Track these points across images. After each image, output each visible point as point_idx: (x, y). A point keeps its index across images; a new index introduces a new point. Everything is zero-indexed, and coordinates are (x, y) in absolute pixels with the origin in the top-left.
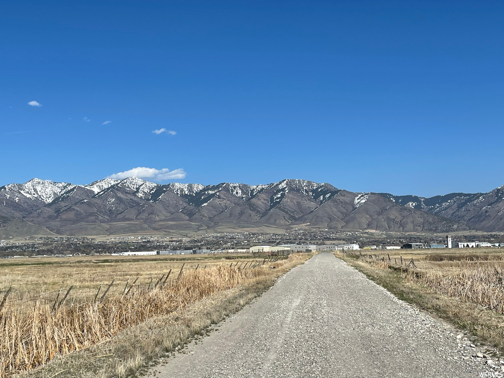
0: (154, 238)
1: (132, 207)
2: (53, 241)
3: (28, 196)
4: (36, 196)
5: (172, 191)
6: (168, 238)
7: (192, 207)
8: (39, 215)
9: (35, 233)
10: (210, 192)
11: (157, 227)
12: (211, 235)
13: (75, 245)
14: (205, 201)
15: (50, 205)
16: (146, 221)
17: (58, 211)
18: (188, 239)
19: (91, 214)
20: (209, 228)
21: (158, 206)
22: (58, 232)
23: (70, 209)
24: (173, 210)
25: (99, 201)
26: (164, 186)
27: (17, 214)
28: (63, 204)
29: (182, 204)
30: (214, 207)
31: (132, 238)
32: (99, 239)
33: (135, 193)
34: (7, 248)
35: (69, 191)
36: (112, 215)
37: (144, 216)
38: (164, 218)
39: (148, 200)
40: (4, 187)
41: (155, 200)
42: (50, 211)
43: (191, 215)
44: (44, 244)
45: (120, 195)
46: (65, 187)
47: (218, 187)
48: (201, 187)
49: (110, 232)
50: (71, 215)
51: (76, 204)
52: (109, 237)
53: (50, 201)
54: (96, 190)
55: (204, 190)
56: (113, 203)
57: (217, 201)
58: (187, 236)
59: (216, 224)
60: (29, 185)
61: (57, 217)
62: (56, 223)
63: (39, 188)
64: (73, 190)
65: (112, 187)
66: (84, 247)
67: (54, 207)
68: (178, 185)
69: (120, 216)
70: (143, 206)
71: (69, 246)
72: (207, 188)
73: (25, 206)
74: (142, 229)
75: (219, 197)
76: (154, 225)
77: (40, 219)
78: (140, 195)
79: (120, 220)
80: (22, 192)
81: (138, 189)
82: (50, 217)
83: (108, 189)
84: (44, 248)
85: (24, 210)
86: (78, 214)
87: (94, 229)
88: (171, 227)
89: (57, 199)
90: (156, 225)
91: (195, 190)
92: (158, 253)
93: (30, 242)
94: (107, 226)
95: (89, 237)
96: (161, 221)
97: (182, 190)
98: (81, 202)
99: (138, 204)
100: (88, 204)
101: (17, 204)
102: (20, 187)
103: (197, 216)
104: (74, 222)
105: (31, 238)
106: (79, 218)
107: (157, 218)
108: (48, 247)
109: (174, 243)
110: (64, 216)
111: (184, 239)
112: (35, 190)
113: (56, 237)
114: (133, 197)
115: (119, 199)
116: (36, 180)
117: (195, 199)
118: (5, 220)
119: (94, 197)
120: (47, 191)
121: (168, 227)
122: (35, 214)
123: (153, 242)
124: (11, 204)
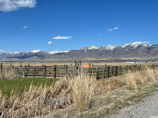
1: (132, 51)
2: (112, 59)
3: (108, 49)
5: (143, 46)
6: (141, 59)
7: (148, 51)
8: (110, 53)
9: (108, 57)
10: (154, 47)
11: (138, 56)
12: (153, 58)
13: (117, 60)
14: (152, 49)
15: (112, 51)
16: (136, 54)
17: (114, 52)
18: (147, 59)
19: (122, 53)
20: (153, 56)
21: (139, 51)
22: (114, 57)
23: (117, 52)
24: (143, 52)
25: (124, 50)
26: (141, 45)
27: (105, 53)
28: (115, 50)
29: (146, 50)
30: (155, 50)
31: (131, 59)
32: (123, 59)
33: (133, 47)
34: (101, 61)
35: (117, 47)
36: (127, 53)
38: (140, 53)
40: (102, 47)
41: (138, 49)
42: (112, 52)
43: (148, 53)
44: (110, 60)
45: (129, 48)
46: (116, 46)
47: (156, 45)
48: (151, 45)
49: (126, 57)
50: (117, 53)
52: (126, 58)
53: (112, 50)
54: (123, 47)
55: (152, 46)
56: (127, 50)
57: (156, 49)
58: (146, 58)
59: (155, 55)
60: (108, 46)
61: (114, 54)
62: (113, 55)
63: (110, 47)
64: (118, 47)
65: (127, 46)
66: (119, 61)
67: (113, 51)
68: (144, 45)
69: (129, 53)
70: (135, 50)
72: (153, 46)
73: (107, 51)
74: (135, 56)
75: (156, 48)
76: (138, 55)
77: (110, 54)
78: (134, 48)
79: (129, 54)
81: (134, 46)
82: (112, 54)
83: (126, 46)
84: (110, 61)
85: (107, 52)
86: (119, 53)
87: (122, 56)
88: (142, 56)
91: (149, 46)
93: (107, 59)
95: (121, 58)
96: (140, 54)
97: (146, 46)
98: (119, 50)
99: (134, 50)
100: (121, 50)
101: (105, 51)
102: (106, 47)
103: (150, 53)
104: (118, 54)
106: (119, 54)
108: (111, 61)
109: (143, 60)
110: (115, 53)
111: (146, 59)
112: (109, 47)
113: (113, 58)
114: (132, 48)
115: (129, 49)
116: (109, 45)
117: (149, 49)
118: (102, 54)
119: (123, 49)
120: (112, 47)
121: (141, 56)
122: (109, 53)
123: (137, 59)
124: (104, 51)
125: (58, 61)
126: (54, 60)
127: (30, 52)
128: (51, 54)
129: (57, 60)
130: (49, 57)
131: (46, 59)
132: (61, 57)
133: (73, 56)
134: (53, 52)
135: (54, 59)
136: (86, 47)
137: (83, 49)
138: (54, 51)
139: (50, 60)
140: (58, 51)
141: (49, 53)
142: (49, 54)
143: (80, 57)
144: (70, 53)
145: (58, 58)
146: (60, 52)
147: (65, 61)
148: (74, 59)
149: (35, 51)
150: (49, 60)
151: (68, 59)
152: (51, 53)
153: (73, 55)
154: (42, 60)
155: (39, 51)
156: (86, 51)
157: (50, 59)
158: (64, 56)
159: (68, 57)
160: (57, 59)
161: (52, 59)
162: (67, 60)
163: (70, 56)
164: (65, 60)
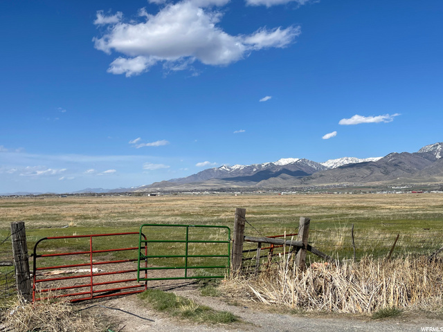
125: (347, 186)
126: (337, 184)
127: (271, 164)
128: (329, 166)
129: (345, 184)
130: (321, 176)
131: (314, 182)
132: (358, 174)
133: (395, 173)
134: (336, 161)
135: (337, 181)
136: (440, 144)
137: (429, 148)
138: (339, 160)
139: (325, 185)
140: (350, 158)
141: (324, 164)
142: (324, 167)
143: (417, 174)
144: (386, 163)
145: (350, 179)
146: (354, 162)
147: (369, 187)
148: (399, 181)
149: (284, 162)
150: (321, 185)
151: (378, 180)
152: (330, 164)
153: (395, 170)
154: (303, 186)
155: (296, 160)
156: (438, 156)
157: (326, 182)
158: (368, 172)
159: (381, 174)
160: (346, 181)
161: (330, 182)
162: (377, 183)
163: (387, 173)
164: (368, 184)
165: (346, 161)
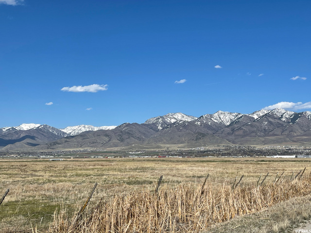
0: (294, 147)
1: (278, 127)
2: (231, 148)
3: (216, 121)
4: (220, 121)
5: (305, 116)
6: (302, 147)
8: (222, 132)
9: (220, 143)
11: (295, 140)
13: (244, 150)
15: (228, 126)
16: (288, 136)
17: (233, 130)
19: (253, 132)
21: (296, 127)
22: (234, 143)
23: (240, 129)
24: (305, 129)
25: (257, 124)
26: (299, 114)
27: (210, 132)
28: (236, 126)
31: (278, 147)
32: (258, 147)
33: (280, 119)
34: (205, 152)
35: (239, 118)
36: (266, 132)
37: (286, 133)
38: (299, 134)
39: (289, 122)
40: (202, 116)
41: (294, 123)
42: (228, 130)
44: (225, 150)
45: (270, 119)
46: (237, 116)
49: (265, 143)
50: (241, 132)
51: (243, 126)
52: (264, 146)
53: (228, 124)
54: (255, 117)
56: (266, 125)
60: (216, 114)
61: (232, 133)
62: (231, 137)
63: (222, 116)
64: (241, 117)
65: (266, 115)
66: (249, 152)
67: (230, 127)
68: (309, 113)
69: (271, 133)
70: (286, 126)
71: (240, 151)
73: (214, 127)
74: (286, 141)
76: (293, 139)
77: (223, 135)
78: (284, 119)
79: (271, 136)
80: (212, 119)
81: (282, 116)
82: (228, 134)
83: (263, 116)
84: (226, 152)
85: (214, 129)
86: (245, 132)
87: (255, 141)
88: (305, 140)
89: (232, 123)
90: (295, 139)
92: (296, 157)
93: (218, 148)
94: (263, 139)
95: (252, 146)
96: (297, 136)
98: (246, 124)
99: (282, 125)
100: (251, 125)
101: (210, 126)
102: (211, 116)
104: (243, 136)
105: (218, 146)
106: (245, 134)
107: (295, 134)
108: (228, 151)
109: (307, 151)
110: (237, 133)
112: (220, 118)
113: (232, 145)
114: (279, 121)
115: (270, 123)
116: (220, 112)
118: (203, 135)
119: (254, 121)
120: (226, 118)
121: (302, 140)
122: (220, 132)
123: (293, 149)
124: (206, 126)
125: (91, 151)
126: (82, 149)
127: (13, 128)
128: (68, 133)
129: (89, 149)
130: (66, 141)
131: (60, 147)
132: (98, 141)
133: (128, 140)
135: (81, 147)
136: (161, 117)
137: (153, 120)
138: (77, 127)
139: (71, 150)
140: (86, 126)
141: (63, 130)
142: (64, 133)
143: (147, 142)
144: (121, 132)
145: (92, 145)
146: (90, 130)
147: (111, 152)
148: (133, 147)
149: (25, 127)
150: (67, 150)
151: (116, 146)
152: (68, 130)
153: (129, 138)
154: (50, 150)
155: (38, 125)
156: (160, 128)
157: (70, 147)
158: (107, 139)
159: (117, 141)
160: (88, 147)
161: (74, 147)
162: (116, 149)
163: (122, 140)
164: (108, 149)
165: (83, 129)
